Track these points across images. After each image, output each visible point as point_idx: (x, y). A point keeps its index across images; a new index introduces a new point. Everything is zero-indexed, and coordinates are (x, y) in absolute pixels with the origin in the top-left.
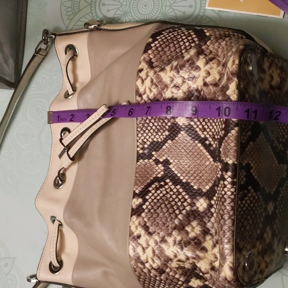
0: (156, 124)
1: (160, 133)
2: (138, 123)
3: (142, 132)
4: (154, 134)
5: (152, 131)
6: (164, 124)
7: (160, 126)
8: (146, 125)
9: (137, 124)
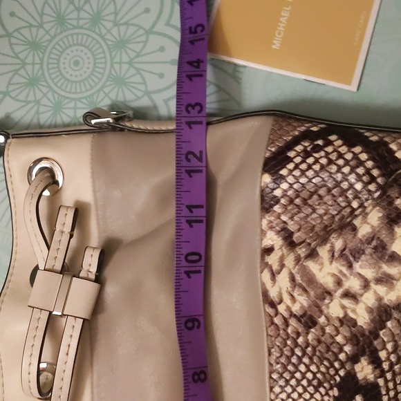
0: (313, 368)
1: (322, 390)
2: (273, 362)
3: (282, 383)
4: (311, 389)
5: (304, 382)
6: (332, 372)
7: (323, 374)
8: (290, 368)
9: (271, 364)
